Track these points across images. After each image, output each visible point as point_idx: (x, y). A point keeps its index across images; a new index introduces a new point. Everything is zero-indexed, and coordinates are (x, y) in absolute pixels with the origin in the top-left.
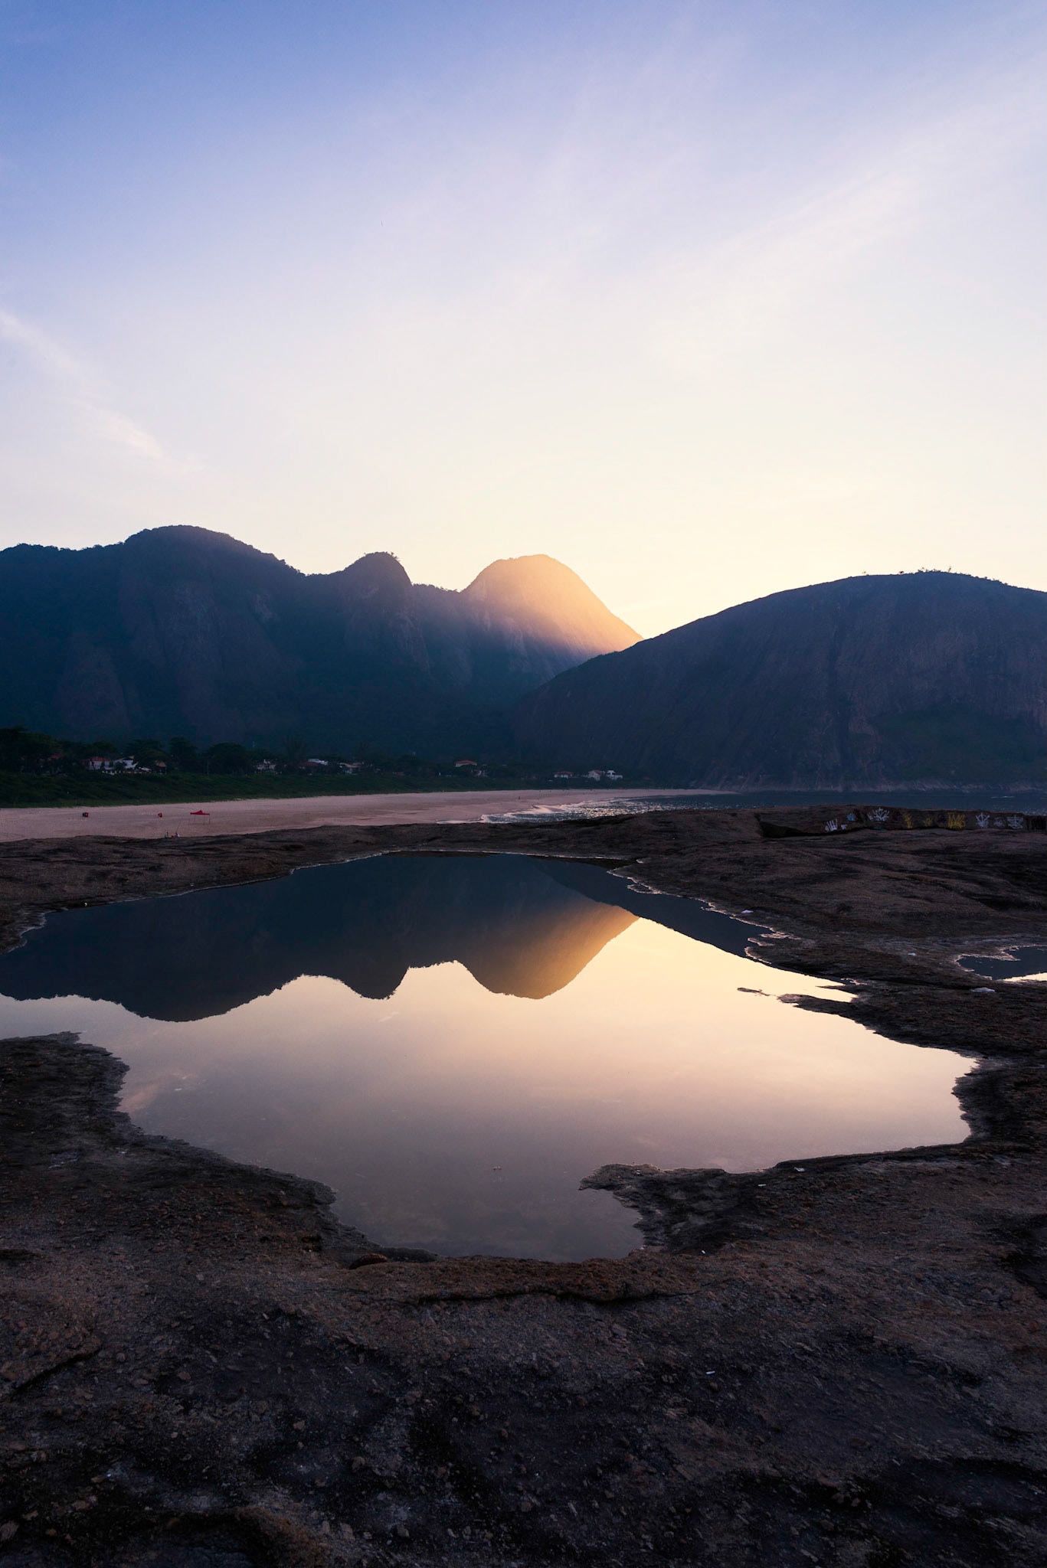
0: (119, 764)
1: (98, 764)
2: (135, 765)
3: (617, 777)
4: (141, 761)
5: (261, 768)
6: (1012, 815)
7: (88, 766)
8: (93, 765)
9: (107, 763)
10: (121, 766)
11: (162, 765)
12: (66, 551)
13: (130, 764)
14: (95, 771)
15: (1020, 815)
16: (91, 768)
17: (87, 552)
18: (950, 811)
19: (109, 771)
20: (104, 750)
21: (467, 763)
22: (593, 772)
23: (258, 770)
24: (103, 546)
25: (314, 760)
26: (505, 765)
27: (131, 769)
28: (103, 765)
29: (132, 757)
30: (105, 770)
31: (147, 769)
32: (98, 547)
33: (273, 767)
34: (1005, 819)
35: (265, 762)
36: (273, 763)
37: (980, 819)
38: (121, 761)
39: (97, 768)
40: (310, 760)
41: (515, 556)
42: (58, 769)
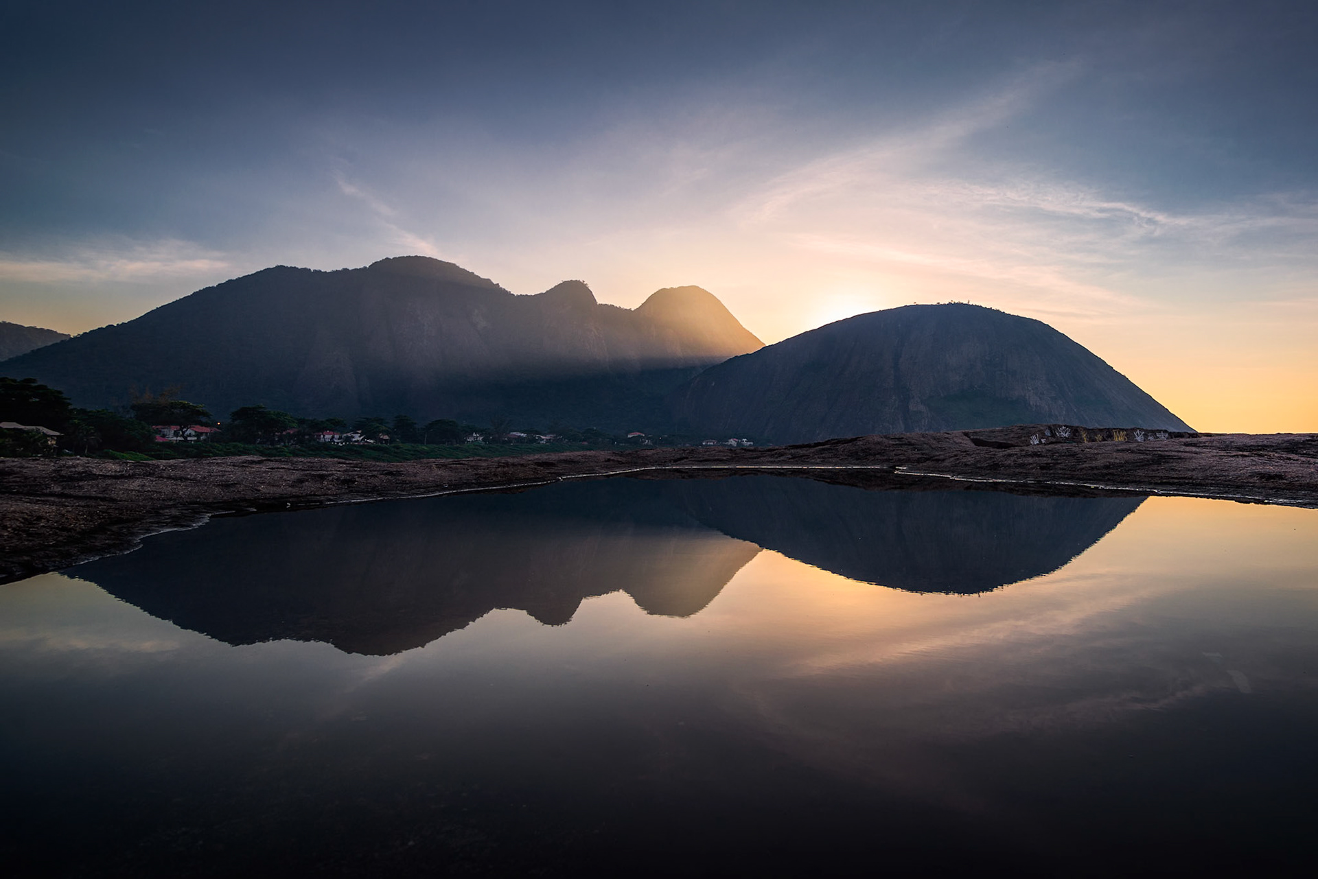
0: (347, 437)
1: (328, 437)
2: (362, 437)
3: (749, 443)
4: (368, 434)
5: (470, 439)
6: (1160, 431)
7: (320, 439)
8: (324, 438)
9: (337, 436)
10: (348, 439)
11: (386, 437)
12: (318, 272)
13: (357, 437)
14: (325, 443)
15: (1165, 431)
16: (322, 440)
17: (335, 273)
18: (1114, 429)
19: (338, 443)
20: (336, 425)
21: (638, 434)
22: (732, 440)
23: (468, 442)
24: (350, 269)
25: (514, 433)
26: (666, 436)
27: (357, 441)
28: (333, 437)
29: (360, 432)
30: (334, 442)
31: (372, 441)
32: (345, 270)
33: (481, 438)
34: (1155, 434)
35: (474, 435)
36: (480, 436)
37: (1137, 434)
38: (349, 435)
39: (327, 440)
40: (512, 433)
41: (675, 286)
42: (292, 441)
